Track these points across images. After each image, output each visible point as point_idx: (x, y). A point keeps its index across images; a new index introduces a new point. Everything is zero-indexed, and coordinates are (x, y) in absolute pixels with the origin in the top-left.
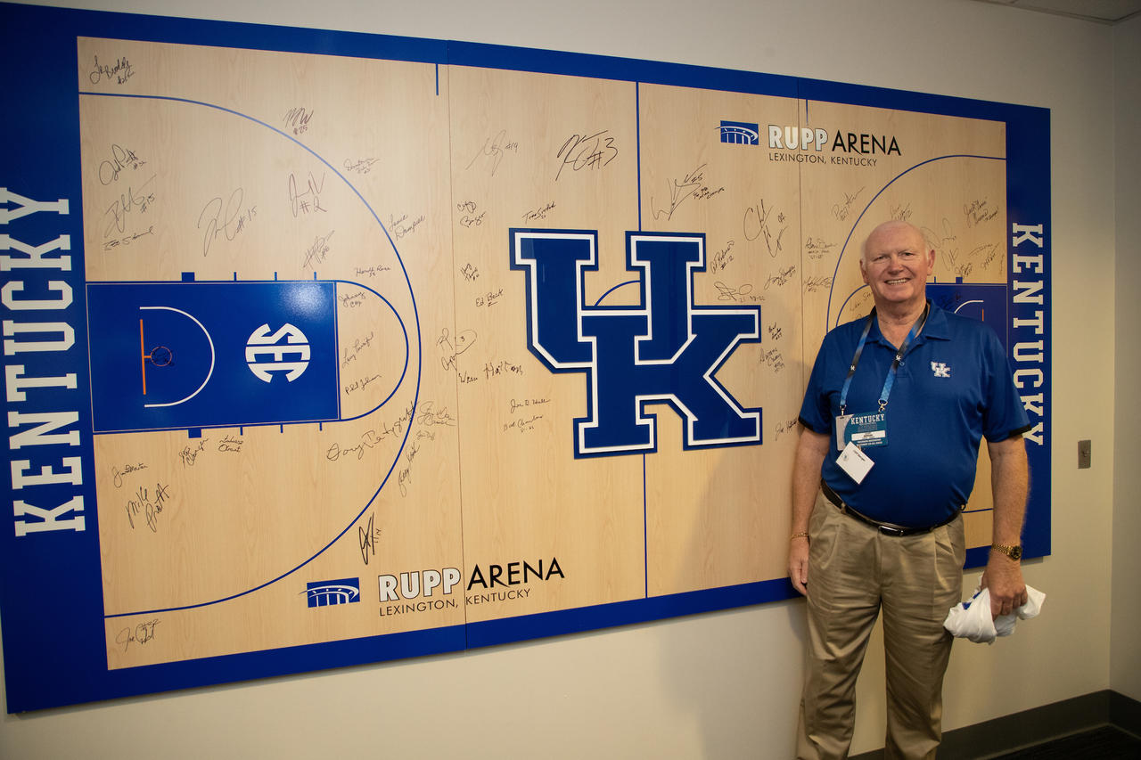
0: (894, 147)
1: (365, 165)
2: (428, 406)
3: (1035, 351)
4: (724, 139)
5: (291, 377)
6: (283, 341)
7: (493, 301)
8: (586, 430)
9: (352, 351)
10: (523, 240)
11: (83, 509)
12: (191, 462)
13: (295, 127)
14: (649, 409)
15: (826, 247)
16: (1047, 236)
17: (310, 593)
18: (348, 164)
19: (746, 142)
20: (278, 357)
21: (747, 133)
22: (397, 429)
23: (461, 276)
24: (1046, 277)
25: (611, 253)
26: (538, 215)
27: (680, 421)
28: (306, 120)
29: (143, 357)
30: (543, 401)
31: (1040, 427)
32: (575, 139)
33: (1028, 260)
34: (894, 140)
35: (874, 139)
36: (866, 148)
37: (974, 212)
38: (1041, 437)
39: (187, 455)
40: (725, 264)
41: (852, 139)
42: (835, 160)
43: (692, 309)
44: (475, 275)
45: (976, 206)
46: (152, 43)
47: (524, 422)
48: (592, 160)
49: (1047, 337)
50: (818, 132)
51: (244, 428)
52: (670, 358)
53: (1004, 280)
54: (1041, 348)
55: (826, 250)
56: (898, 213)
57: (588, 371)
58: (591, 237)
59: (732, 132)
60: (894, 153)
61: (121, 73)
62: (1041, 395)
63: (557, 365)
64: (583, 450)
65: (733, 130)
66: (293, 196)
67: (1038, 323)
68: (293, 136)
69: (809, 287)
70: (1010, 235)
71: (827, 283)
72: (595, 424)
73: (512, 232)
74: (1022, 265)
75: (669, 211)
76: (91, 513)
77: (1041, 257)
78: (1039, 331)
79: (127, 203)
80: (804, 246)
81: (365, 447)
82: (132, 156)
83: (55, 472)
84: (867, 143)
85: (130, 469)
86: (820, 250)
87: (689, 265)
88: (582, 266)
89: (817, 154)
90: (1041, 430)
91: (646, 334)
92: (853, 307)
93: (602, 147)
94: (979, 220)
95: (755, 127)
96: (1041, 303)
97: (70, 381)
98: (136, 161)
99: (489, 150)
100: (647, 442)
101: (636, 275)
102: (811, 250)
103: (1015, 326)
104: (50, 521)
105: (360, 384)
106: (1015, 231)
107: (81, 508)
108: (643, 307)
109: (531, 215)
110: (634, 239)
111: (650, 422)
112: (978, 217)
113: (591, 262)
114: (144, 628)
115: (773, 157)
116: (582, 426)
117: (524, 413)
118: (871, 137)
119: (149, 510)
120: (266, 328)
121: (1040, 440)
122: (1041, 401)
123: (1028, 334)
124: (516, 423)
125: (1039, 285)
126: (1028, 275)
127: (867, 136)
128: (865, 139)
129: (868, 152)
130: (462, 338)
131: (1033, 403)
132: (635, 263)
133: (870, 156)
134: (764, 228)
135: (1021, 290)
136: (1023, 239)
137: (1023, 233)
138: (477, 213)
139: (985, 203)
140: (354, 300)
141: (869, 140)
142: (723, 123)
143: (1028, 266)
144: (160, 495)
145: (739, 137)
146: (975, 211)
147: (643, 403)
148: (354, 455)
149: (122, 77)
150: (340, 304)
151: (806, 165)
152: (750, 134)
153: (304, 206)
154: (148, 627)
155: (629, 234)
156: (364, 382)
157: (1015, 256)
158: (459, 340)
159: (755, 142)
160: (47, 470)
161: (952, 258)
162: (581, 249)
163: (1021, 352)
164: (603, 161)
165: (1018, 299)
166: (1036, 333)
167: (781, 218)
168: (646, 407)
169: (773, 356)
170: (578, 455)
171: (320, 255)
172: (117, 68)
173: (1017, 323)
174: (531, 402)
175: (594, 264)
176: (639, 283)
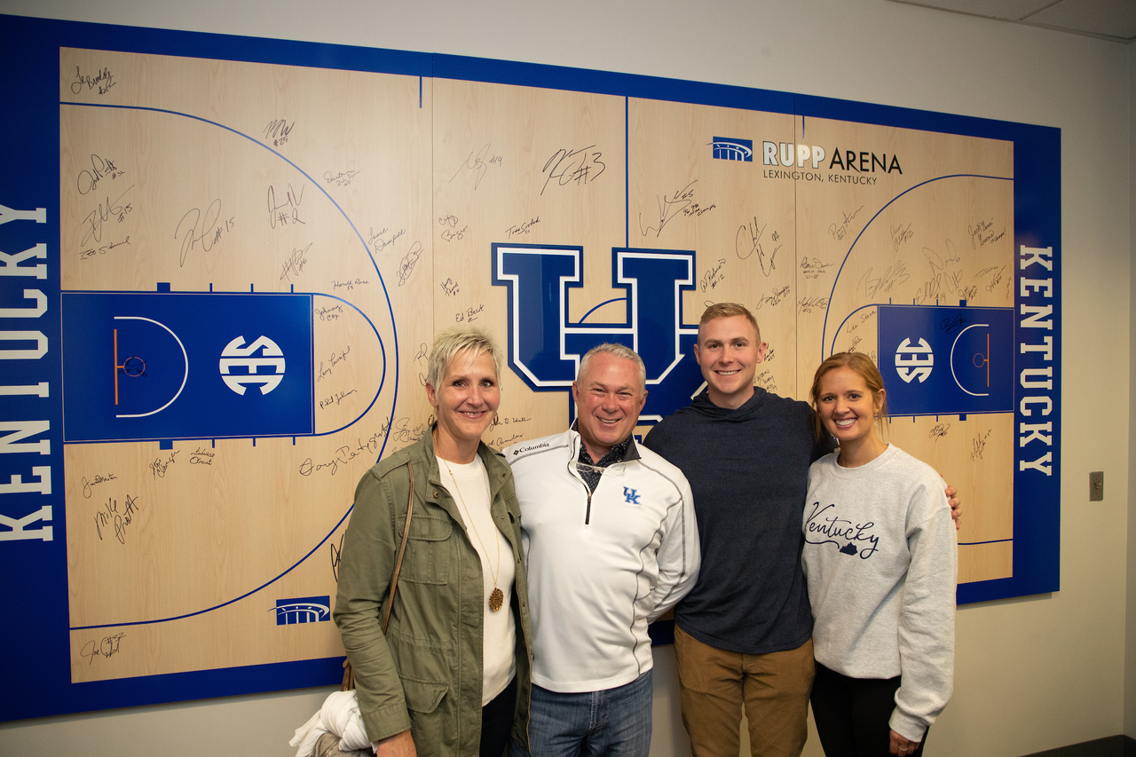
0: (895, 166)
1: (346, 177)
2: (404, 422)
3: (1044, 378)
4: (716, 155)
5: (265, 390)
6: (258, 354)
7: (474, 316)
9: (327, 365)
10: (505, 255)
11: (51, 519)
12: (161, 474)
13: (276, 138)
15: (822, 266)
16: (1056, 258)
17: (279, 611)
18: (328, 176)
19: (739, 158)
20: (253, 370)
21: (740, 149)
22: (372, 445)
23: (441, 291)
24: (1056, 301)
25: (597, 270)
26: (521, 230)
28: (286, 132)
29: (116, 367)
30: (523, 420)
31: (1048, 457)
32: (562, 153)
33: (1037, 284)
34: (895, 159)
35: (874, 157)
36: (865, 166)
37: (979, 233)
38: (1050, 467)
39: (157, 467)
40: (715, 283)
41: (851, 157)
42: (833, 178)
43: (680, 328)
44: (455, 290)
45: (982, 228)
46: (134, 54)
48: (578, 174)
49: (1056, 364)
50: (815, 149)
51: (216, 441)
52: (657, 377)
53: (1011, 304)
54: (1050, 375)
55: (822, 269)
56: (900, 231)
57: (569, 389)
58: (576, 254)
59: (724, 149)
60: (895, 172)
61: (102, 84)
62: (1050, 424)
63: (538, 383)
65: (726, 146)
66: (272, 207)
67: (1047, 348)
68: (273, 147)
69: (803, 308)
70: (1018, 257)
71: (823, 304)
73: (495, 247)
74: (1030, 288)
75: (658, 228)
76: (59, 523)
77: (1050, 280)
78: (1049, 357)
79: (104, 213)
80: (799, 265)
81: (339, 463)
82: (111, 166)
83: (24, 481)
84: (867, 161)
85: (100, 480)
86: (816, 270)
87: (678, 283)
88: (566, 282)
89: (813, 172)
90: (1050, 460)
92: (850, 328)
93: (589, 162)
94: (986, 241)
95: (749, 144)
96: (1050, 328)
97: (42, 390)
98: (114, 171)
99: (472, 163)
101: (622, 293)
102: (806, 270)
103: (1023, 351)
104: (18, 530)
105: (335, 399)
106: (1023, 253)
107: (50, 518)
108: (629, 325)
109: (514, 229)
110: (621, 256)
112: (984, 238)
113: (576, 278)
114: (110, 641)
115: (767, 174)
118: (870, 155)
119: (118, 522)
120: (240, 340)
121: (1048, 471)
122: (1050, 430)
123: (1036, 360)
124: (495, 442)
125: (1048, 310)
126: (1037, 299)
127: (867, 154)
128: (864, 157)
129: (868, 170)
131: (1040, 432)
132: (621, 280)
133: (869, 174)
134: (758, 247)
135: (1029, 315)
136: (1031, 262)
137: (1032, 256)
138: (459, 228)
139: (991, 224)
140: (331, 313)
141: (869, 158)
142: (716, 139)
143: (1036, 290)
144: (129, 506)
145: (732, 153)
146: (981, 232)
148: (326, 471)
149: (103, 87)
150: (316, 317)
151: (802, 183)
152: (744, 151)
153: (283, 218)
154: (113, 640)
155: (615, 251)
156: (340, 396)
157: (1023, 279)
159: (749, 159)
160: (16, 478)
161: (956, 280)
162: (566, 265)
163: (1029, 378)
164: (590, 176)
165: (1025, 324)
166: (1045, 359)
167: (775, 236)
169: (765, 378)
171: (297, 267)
172: (99, 79)
173: (1024, 348)
174: (511, 421)
175: (578, 280)
176: (625, 301)
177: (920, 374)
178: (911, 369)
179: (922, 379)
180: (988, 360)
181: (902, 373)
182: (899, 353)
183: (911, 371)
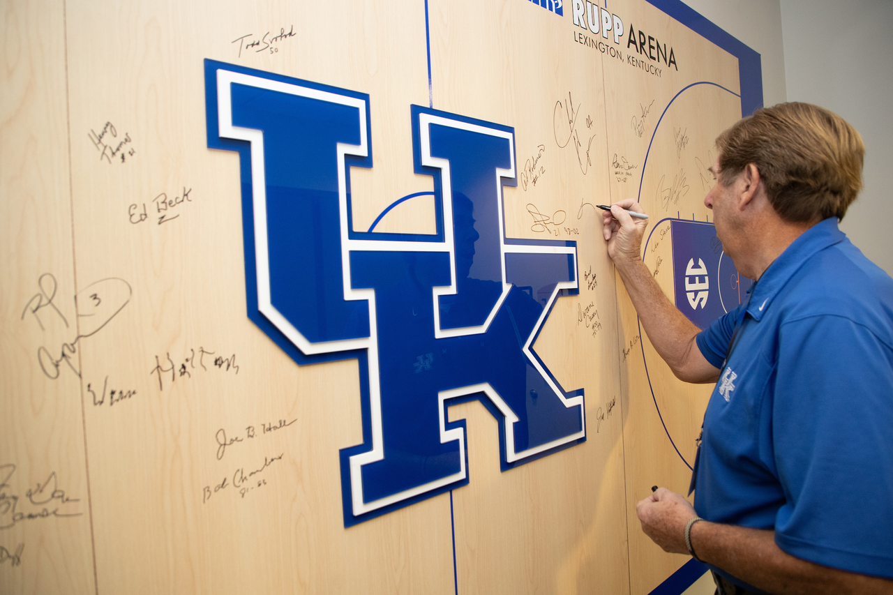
0: (673, 60)
7: (170, 213)
8: (366, 469)
10: (235, 87)
14: (456, 413)
15: (629, 168)
19: (551, 9)
25: (391, 139)
26: (262, 46)
27: (494, 424)
30: (282, 424)
34: (672, 51)
35: (658, 46)
36: (654, 53)
40: (536, 178)
41: (642, 41)
42: (631, 59)
43: (505, 243)
44: (125, 149)
47: (246, 474)
50: (615, 20)
52: (481, 323)
55: (629, 171)
56: (680, 137)
57: (361, 354)
58: (359, 104)
60: (672, 66)
63: (308, 348)
64: (359, 508)
72: (377, 454)
73: (211, 68)
80: (611, 164)
84: (654, 48)
86: (625, 172)
87: (500, 172)
88: (347, 156)
89: (616, 47)
91: (448, 283)
92: (654, 247)
100: (456, 469)
101: (427, 183)
102: (618, 170)
108: (439, 237)
109: (249, 41)
110: (425, 120)
111: (457, 434)
113: (361, 150)
115: (577, 39)
116: (357, 462)
117: (244, 456)
118: (656, 42)
124: (230, 480)
127: (653, 39)
128: (652, 43)
129: (654, 59)
130: (95, 297)
133: (656, 64)
134: (574, 131)
141: (655, 44)
147: (448, 402)
151: (607, 56)
155: (416, 111)
158: (86, 304)
159: (560, 12)
162: (345, 123)
167: (589, 123)
168: (451, 410)
169: (590, 314)
170: (351, 520)
174: (259, 430)
175: (365, 154)
176: (433, 197)
177: (701, 299)
178: (696, 292)
179: (703, 304)
180: (737, 281)
181: (690, 296)
182: (687, 276)
183: (696, 296)
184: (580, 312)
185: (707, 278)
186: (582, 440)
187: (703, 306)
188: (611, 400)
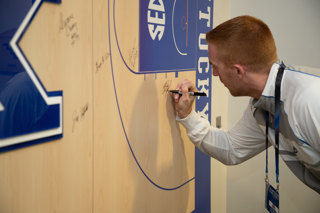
31: (207, 107)
38: (208, 115)
62: (208, 80)
67: (208, 16)
78: (209, 24)
103: (200, 18)
122: (208, 86)
131: (205, 86)
169: (70, 24)
173: (201, 15)
177: (159, 32)
178: (156, 25)
179: (160, 37)
180: (187, 23)
181: (151, 27)
182: (150, 10)
183: (155, 28)
184: (61, 21)
185: (164, 15)
186: (59, 137)
187: (160, 39)
188: (84, 105)
